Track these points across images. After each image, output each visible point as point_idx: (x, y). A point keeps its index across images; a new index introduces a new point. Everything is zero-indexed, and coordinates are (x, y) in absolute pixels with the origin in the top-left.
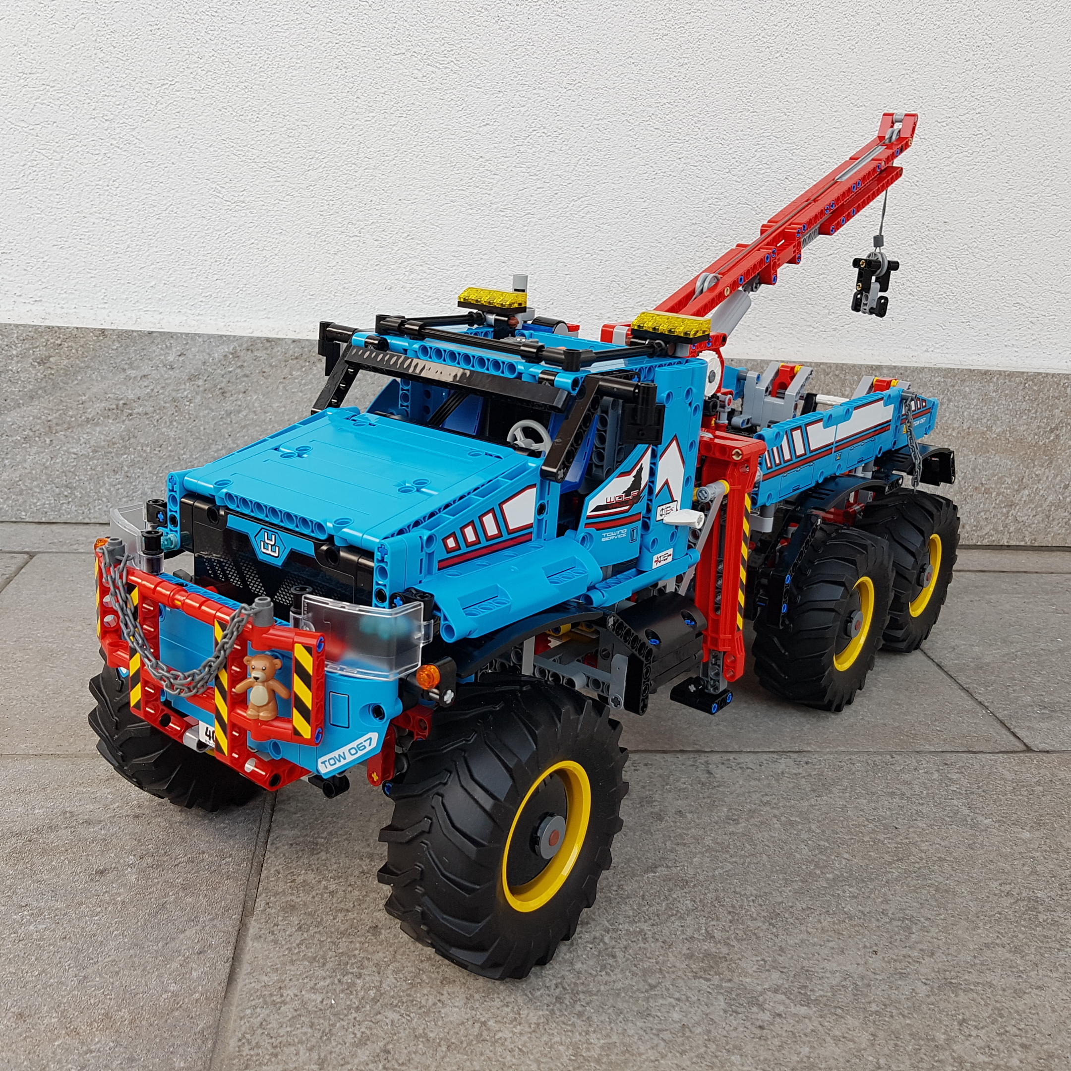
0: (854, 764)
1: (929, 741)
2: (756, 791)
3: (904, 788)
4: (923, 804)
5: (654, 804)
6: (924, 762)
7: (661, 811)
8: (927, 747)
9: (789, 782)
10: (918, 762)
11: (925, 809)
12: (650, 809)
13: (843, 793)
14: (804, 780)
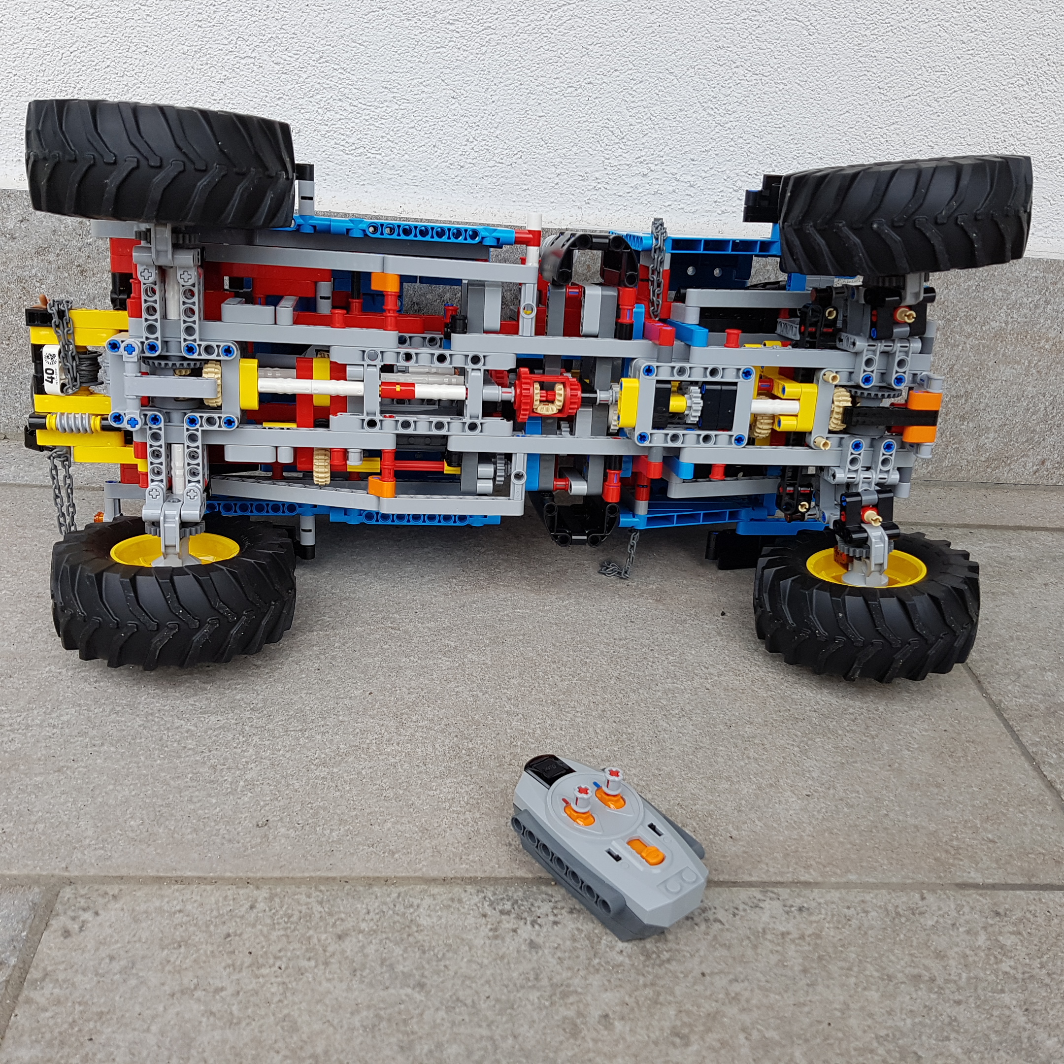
0: (867, 912)
1: (977, 863)
2: (721, 972)
3: (935, 966)
4: (958, 1003)
5: (571, 999)
6: (966, 909)
7: (580, 1014)
8: (972, 874)
9: (772, 952)
10: (959, 908)
11: (961, 1013)
12: (564, 1012)
13: (847, 976)
14: (793, 947)
